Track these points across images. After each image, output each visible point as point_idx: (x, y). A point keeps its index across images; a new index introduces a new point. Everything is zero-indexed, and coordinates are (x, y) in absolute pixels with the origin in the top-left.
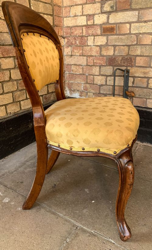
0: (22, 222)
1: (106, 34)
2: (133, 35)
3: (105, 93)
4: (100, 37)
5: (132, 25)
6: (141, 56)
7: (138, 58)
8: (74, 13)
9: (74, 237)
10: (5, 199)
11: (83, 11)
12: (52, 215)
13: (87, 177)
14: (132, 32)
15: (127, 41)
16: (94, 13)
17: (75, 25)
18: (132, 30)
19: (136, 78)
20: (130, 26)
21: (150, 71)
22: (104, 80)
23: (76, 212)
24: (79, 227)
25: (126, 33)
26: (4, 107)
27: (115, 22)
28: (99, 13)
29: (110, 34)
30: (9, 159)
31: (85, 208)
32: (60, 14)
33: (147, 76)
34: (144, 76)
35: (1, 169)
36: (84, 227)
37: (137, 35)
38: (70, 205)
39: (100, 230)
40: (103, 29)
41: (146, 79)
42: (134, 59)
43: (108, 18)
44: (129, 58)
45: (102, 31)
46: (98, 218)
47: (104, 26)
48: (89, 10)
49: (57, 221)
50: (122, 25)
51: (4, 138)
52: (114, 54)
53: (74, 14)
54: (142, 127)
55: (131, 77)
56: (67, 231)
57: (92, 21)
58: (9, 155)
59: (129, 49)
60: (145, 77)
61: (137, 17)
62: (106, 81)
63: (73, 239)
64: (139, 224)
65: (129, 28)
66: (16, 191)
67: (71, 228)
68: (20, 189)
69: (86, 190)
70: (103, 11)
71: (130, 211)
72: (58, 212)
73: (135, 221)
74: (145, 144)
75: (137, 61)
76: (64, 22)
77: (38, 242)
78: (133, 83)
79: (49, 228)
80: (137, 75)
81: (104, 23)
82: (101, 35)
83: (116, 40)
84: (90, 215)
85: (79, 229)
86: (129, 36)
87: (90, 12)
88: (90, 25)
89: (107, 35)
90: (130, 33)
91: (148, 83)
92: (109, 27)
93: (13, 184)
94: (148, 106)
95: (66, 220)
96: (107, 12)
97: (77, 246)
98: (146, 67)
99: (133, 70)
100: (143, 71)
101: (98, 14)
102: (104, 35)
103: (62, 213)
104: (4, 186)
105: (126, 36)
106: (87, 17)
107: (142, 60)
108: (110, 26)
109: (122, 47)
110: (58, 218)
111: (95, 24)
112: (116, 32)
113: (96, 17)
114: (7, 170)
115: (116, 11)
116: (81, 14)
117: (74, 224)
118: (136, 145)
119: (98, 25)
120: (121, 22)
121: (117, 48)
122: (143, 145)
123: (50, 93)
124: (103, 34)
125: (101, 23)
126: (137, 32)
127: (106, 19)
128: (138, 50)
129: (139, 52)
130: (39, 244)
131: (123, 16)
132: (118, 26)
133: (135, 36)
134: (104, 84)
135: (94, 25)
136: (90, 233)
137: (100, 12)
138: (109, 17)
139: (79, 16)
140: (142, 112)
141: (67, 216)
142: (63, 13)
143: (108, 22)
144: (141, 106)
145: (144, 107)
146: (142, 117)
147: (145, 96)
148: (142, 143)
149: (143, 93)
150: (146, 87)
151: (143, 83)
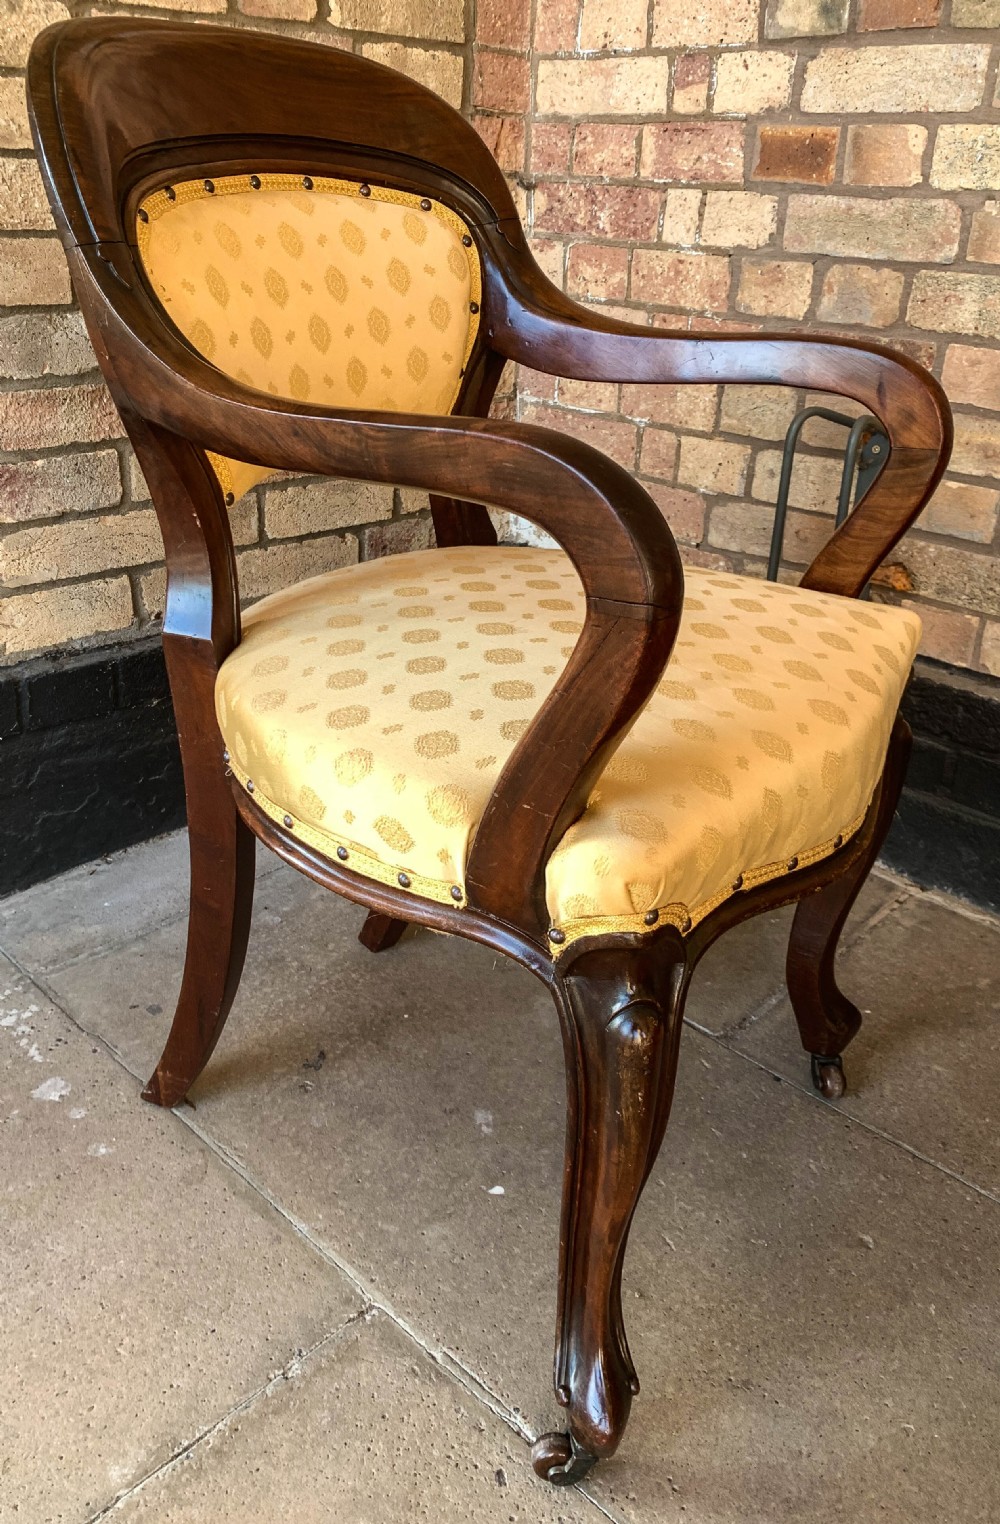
0: (93, 1221)
1: (778, 179)
2: (940, 203)
3: (734, 547)
4: (738, 195)
5: (945, 132)
6: (976, 340)
7: (956, 353)
8: (601, 32)
9: (330, 1360)
10: (49, 1082)
11: (650, 27)
12: (258, 1219)
13: (510, 1043)
14: (936, 182)
15: (899, 235)
16: (714, 42)
17: (600, 111)
18: (938, 165)
20: (931, 140)
22: (741, 465)
23: (385, 1227)
24: (374, 1312)
25: (897, 182)
26: (125, 579)
27: (838, 110)
28: (748, 46)
29: (800, 181)
30: (125, 864)
31: (439, 1215)
32: (514, 40)
34: (983, 473)
35: (73, 917)
36: (399, 1321)
37: (967, 200)
38: (367, 1185)
39: (483, 1354)
40: (758, 145)
41: (993, 496)
42: (930, 357)
43: (798, 79)
44: (903, 344)
45: (757, 161)
46: (494, 1289)
47: (767, 129)
48: (686, 22)
49: (270, 1255)
50: (881, 128)
51: (109, 752)
52: (811, 312)
53: (601, 43)
54: (934, 791)
56: (303, 1320)
57: (699, 92)
58: (130, 845)
59: (908, 287)
60: (989, 482)
61: (981, 81)
62: (749, 477)
63: (319, 1368)
64: (712, 1371)
65: (919, 150)
66: (110, 1050)
67: (331, 1310)
68: (137, 1042)
69: (481, 1117)
70: (771, 34)
71: (687, 1285)
72: (290, 1208)
73: (693, 1349)
74: (935, 897)
75: (947, 371)
76: (540, 87)
77: (143, 1341)
79: (221, 1282)
81: (770, 110)
82: (748, 186)
83: (832, 224)
84: (457, 1260)
85: (373, 1324)
86: (916, 202)
87: (695, 36)
88: (686, 117)
89: (784, 191)
90: (924, 189)
92: (796, 140)
93: (105, 1011)
94: (989, 665)
95: (319, 1263)
96: (792, 40)
97: (331, 1411)
100: (979, 440)
101: (741, 50)
102: (765, 189)
103: (306, 1220)
104: (63, 1011)
105: (900, 203)
106: (671, 63)
107: (984, 370)
108: (808, 130)
109: (866, 273)
110: (278, 1239)
111: (717, 109)
112: (840, 171)
113: (728, 68)
114: (98, 927)
115: (853, 37)
116: (639, 42)
117: (353, 1291)
118: (881, 893)
119: (736, 119)
120: (872, 112)
121: (835, 273)
122: (921, 903)
123: (411, 515)
124: (758, 179)
125: (755, 111)
126: (968, 181)
127: (785, 84)
128: (961, 301)
129: (964, 316)
130: (144, 1353)
131: (892, 69)
132: (857, 136)
133: (953, 209)
134: (737, 489)
135: (707, 116)
136: (420, 1358)
137: (755, 39)
138: (805, 70)
139: (625, 54)
140: (942, 698)
141: (332, 1238)
142: (539, 29)
143: (794, 107)
144: (943, 659)
145: (964, 665)
146: (937, 730)
147: (975, 597)
148: (923, 889)
149: (966, 578)
150: (988, 542)
151: (972, 517)
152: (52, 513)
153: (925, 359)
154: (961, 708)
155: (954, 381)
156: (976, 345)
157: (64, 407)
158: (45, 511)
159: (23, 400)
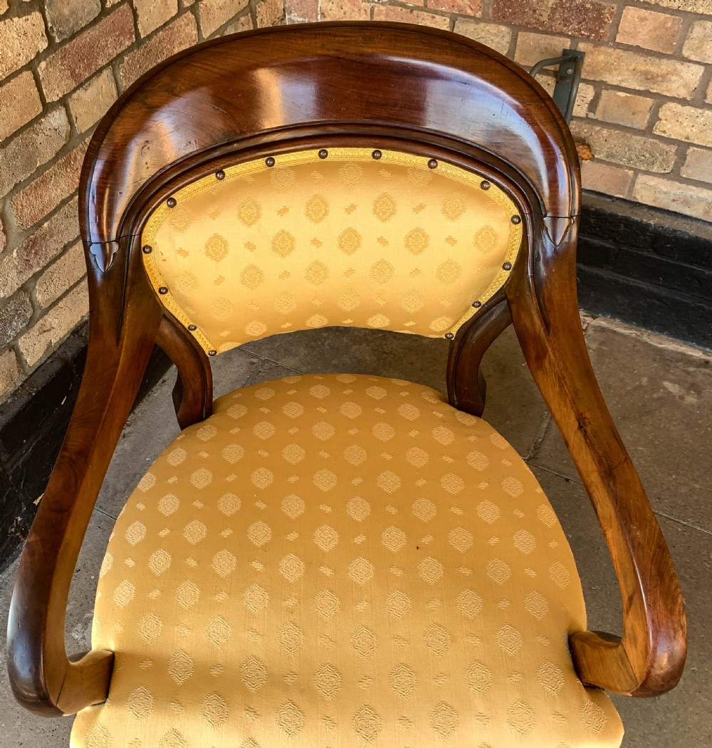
6: (644, 5)
7: (631, 13)
19: (607, 89)
21: (675, 72)
33: (655, 91)
34: (642, 89)
41: (649, 102)
42: (612, 14)
44: (592, 4)
54: (602, 267)
55: (586, 81)
60: (646, 93)
74: (601, 322)
75: (623, 25)
78: (593, 106)
80: (612, 79)
91: (655, 118)
94: (638, 197)
98: (660, 55)
99: (601, 58)
100: (643, 68)
107: (650, 25)
140: (610, 220)
144: (608, 193)
145: (622, 197)
146: (607, 237)
147: (632, 160)
148: (594, 318)
149: (627, 149)
150: (643, 129)
151: (633, 114)
152: (60, 251)
153: (607, 15)
154: (622, 225)
155: (627, 30)
156: (646, 9)
157: (52, 182)
158: (55, 252)
159: (29, 192)
